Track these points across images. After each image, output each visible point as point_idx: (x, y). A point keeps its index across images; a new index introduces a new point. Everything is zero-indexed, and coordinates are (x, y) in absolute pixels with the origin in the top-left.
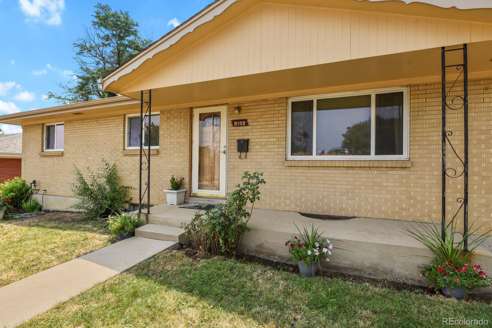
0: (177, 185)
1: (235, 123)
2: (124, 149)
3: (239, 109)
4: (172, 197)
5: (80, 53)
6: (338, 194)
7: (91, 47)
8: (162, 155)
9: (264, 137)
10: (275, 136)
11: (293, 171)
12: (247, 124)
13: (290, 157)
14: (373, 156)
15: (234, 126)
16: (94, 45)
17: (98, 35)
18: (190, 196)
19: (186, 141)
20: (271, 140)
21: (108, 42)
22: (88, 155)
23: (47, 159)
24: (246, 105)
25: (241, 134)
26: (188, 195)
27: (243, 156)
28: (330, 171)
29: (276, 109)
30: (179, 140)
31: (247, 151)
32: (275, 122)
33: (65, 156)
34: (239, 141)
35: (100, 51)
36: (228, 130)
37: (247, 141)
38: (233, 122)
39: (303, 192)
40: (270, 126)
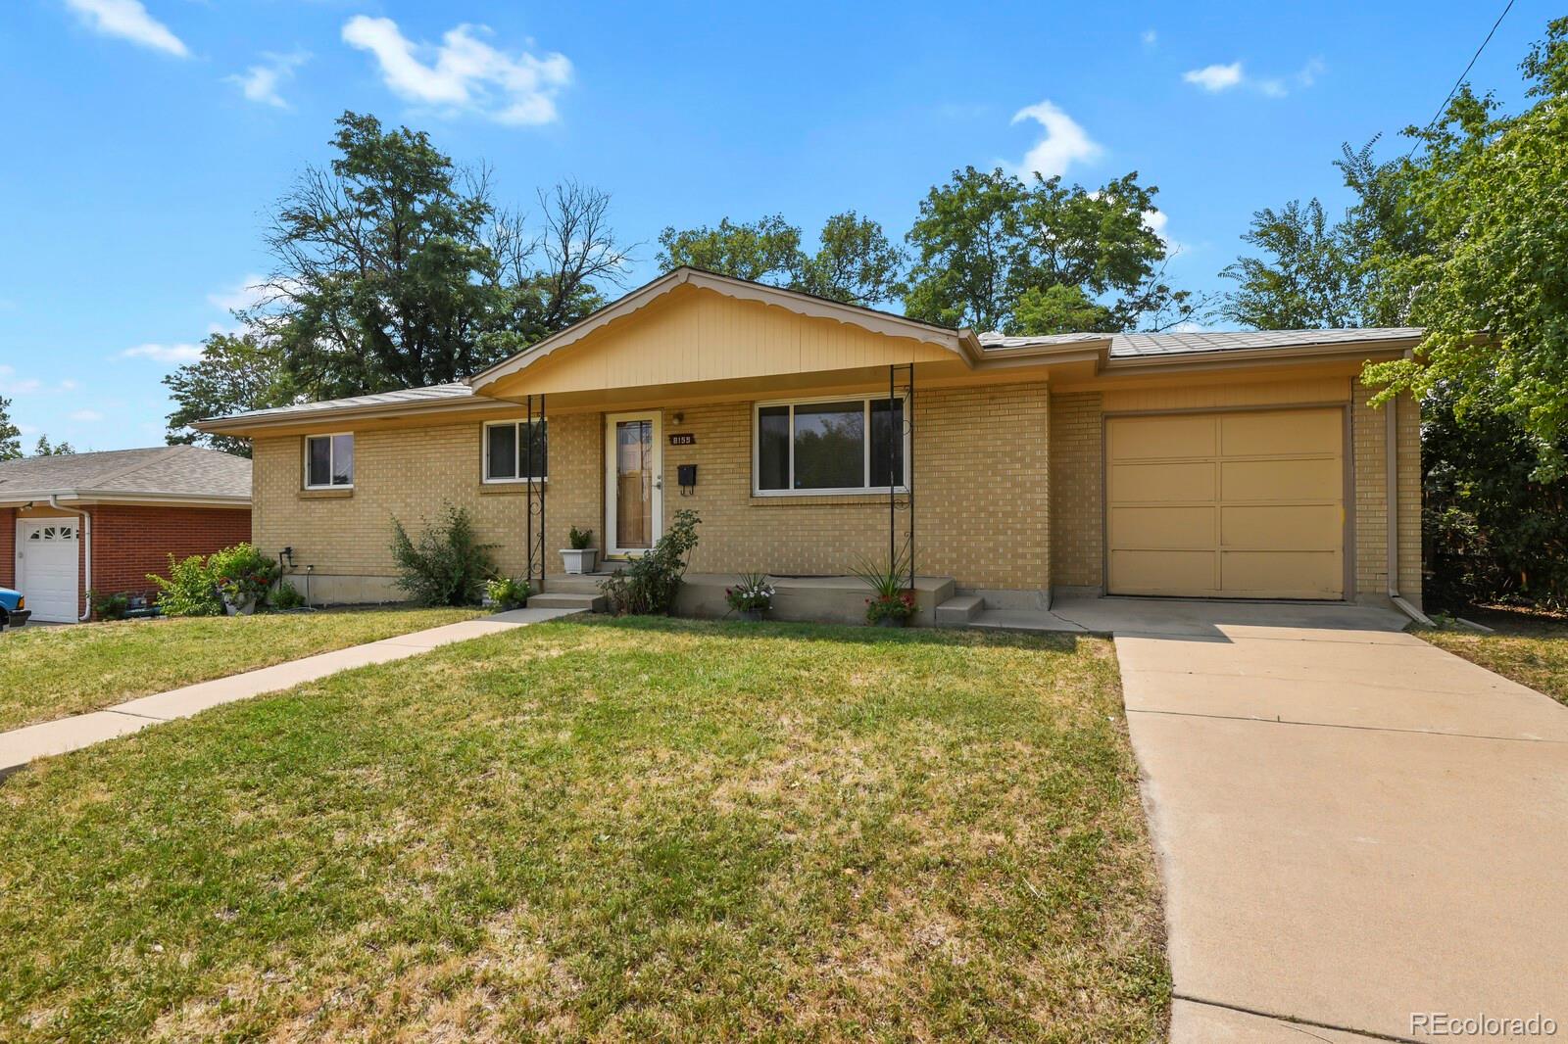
0: (580, 541)
1: (674, 439)
2: (481, 483)
3: (680, 417)
4: (574, 561)
5: (300, 235)
6: (822, 544)
7: (329, 220)
8: (552, 493)
9: (719, 461)
10: (735, 460)
11: (761, 512)
12: (693, 442)
13: (758, 492)
14: (867, 489)
15: (672, 444)
16: (334, 214)
17: (348, 191)
18: (603, 560)
19: (595, 467)
20: (729, 466)
21: (373, 207)
22: (409, 496)
23: (315, 505)
24: (691, 411)
25: (684, 457)
26: (599, 558)
27: (687, 493)
28: (813, 512)
29: (736, 418)
30: (583, 467)
31: (694, 483)
32: (735, 439)
33: (356, 497)
34: (681, 468)
35: (351, 231)
36: (664, 450)
37: (694, 468)
38: (672, 437)
39: (776, 544)
40: (727, 445)
